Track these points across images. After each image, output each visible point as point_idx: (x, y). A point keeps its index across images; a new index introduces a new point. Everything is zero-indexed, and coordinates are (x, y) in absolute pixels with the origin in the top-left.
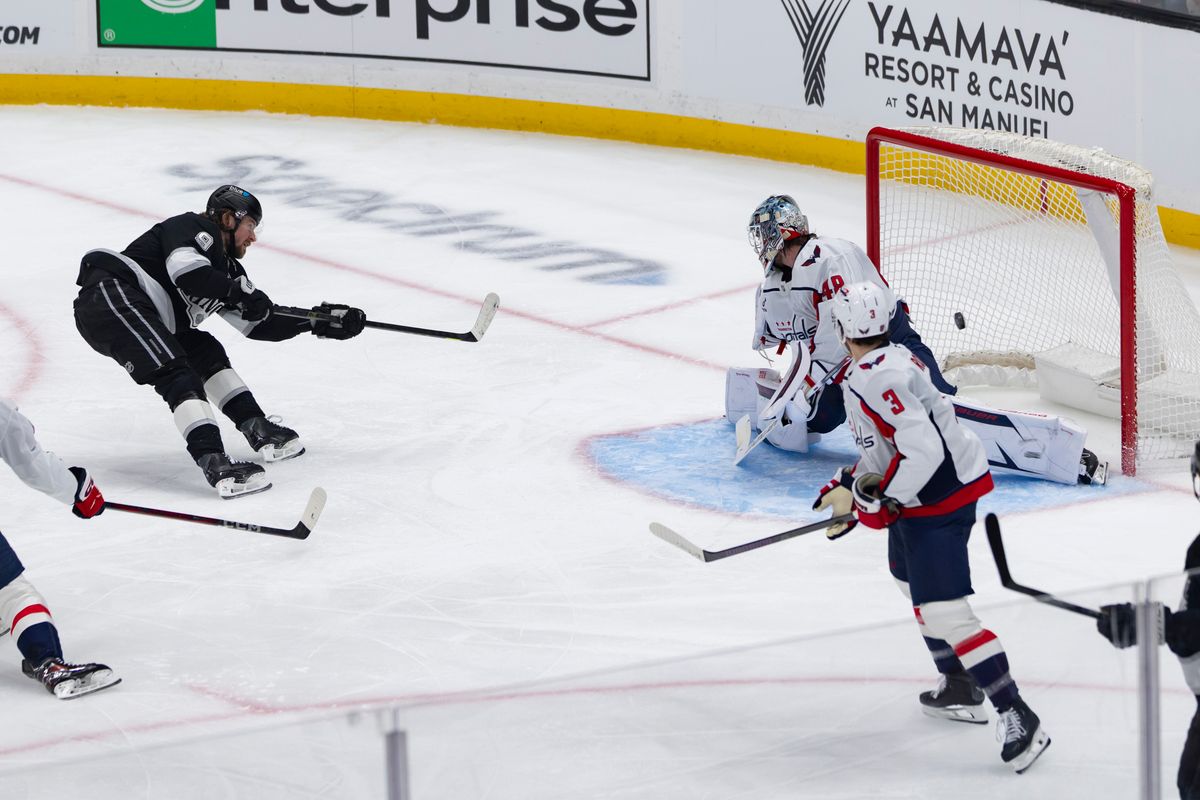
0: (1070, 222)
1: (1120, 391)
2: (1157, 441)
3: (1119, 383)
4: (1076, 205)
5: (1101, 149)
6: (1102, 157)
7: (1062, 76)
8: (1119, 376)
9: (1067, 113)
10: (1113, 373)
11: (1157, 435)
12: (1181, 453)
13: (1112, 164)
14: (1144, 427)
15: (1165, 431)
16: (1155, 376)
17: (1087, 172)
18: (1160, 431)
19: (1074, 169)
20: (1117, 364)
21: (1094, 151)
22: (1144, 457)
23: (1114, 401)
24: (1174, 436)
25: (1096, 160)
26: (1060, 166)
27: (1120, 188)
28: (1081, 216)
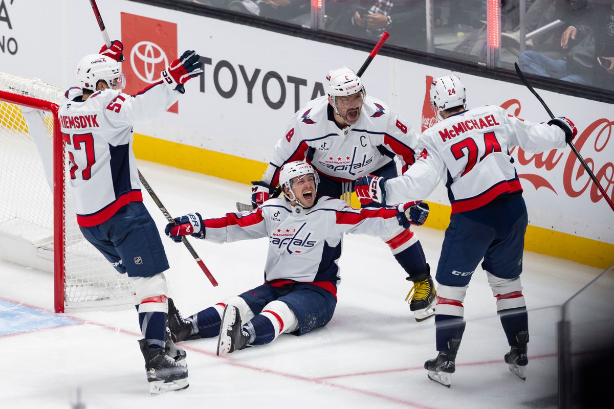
0: (17, 131)
1: (53, 253)
2: (79, 288)
3: (52, 247)
4: (21, 119)
5: (40, 80)
6: (40, 85)
7: (10, 27)
8: (53, 241)
9: (13, 53)
10: (48, 239)
11: (79, 284)
12: (97, 297)
13: (48, 90)
14: (70, 278)
15: (85, 281)
16: (78, 241)
17: (29, 96)
18: (82, 282)
19: (20, 93)
20: (51, 233)
21: (34, 81)
22: (71, 300)
23: (48, 260)
24: (92, 285)
25: (36, 87)
26: (11, 91)
27: (54, 107)
28: (24, 127)
